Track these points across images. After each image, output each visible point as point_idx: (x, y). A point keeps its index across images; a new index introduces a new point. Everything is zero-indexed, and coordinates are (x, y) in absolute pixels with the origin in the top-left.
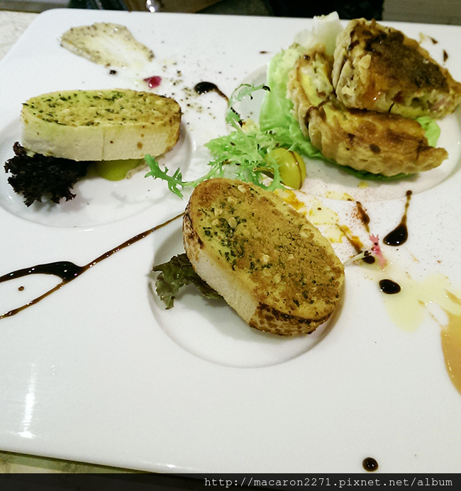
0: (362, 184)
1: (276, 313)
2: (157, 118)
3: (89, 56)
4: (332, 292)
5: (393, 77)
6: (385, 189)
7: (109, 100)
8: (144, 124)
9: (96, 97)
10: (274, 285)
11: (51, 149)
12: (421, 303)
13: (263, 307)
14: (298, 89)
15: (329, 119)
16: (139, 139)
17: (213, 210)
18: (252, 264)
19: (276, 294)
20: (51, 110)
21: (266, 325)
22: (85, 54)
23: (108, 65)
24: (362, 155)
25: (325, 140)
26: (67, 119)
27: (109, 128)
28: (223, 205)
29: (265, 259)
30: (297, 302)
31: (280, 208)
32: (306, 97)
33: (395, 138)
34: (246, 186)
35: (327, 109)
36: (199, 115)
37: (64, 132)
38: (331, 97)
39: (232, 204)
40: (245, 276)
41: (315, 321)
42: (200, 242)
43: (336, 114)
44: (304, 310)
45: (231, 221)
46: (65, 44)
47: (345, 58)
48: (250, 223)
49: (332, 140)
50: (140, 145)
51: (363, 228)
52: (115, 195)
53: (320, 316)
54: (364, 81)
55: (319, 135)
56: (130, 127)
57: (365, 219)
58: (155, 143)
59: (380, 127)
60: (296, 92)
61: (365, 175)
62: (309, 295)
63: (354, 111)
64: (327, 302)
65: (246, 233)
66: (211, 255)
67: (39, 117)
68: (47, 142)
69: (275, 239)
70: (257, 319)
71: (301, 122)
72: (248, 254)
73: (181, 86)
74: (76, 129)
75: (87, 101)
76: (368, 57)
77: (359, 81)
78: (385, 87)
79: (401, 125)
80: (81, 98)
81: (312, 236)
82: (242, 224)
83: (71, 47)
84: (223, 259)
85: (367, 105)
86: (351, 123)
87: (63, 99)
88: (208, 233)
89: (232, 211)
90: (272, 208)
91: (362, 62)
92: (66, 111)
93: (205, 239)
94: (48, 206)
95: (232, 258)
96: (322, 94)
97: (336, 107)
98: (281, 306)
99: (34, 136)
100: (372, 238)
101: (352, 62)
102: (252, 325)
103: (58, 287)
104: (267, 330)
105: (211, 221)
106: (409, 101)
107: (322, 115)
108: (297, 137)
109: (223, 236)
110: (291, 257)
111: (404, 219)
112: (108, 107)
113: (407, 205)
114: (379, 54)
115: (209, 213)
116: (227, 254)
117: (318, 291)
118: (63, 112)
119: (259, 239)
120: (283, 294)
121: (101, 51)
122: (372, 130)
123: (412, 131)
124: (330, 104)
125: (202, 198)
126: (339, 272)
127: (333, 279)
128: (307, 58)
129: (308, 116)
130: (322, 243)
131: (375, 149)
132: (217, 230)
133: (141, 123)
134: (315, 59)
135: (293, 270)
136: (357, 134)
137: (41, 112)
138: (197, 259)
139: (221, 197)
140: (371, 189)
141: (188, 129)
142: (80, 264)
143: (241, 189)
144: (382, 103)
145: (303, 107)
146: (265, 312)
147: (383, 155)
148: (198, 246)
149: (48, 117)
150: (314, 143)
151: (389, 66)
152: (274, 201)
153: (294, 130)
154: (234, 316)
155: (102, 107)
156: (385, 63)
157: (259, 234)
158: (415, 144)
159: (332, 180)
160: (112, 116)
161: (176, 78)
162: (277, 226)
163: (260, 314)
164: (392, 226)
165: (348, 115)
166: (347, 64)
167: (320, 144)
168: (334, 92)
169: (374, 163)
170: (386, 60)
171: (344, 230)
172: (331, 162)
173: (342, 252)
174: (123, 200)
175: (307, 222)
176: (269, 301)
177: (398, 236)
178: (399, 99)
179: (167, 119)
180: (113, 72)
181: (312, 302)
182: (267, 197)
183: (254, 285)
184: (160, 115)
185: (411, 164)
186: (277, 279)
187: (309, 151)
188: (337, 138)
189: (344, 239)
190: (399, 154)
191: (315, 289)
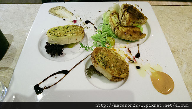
0: (127, 43)
1: (117, 78)
2: (79, 32)
3: (57, 16)
4: (127, 71)
5: (134, 18)
6: (133, 44)
7: (66, 28)
8: (77, 34)
9: (63, 28)
10: (115, 71)
11: (56, 43)
12: (145, 70)
13: (113, 76)
14: (112, 22)
15: (120, 29)
16: (76, 38)
17: (99, 55)
18: (109, 67)
19: (116, 73)
20: (54, 33)
21: (114, 80)
22: (56, 15)
23: (63, 18)
24: (128, 37)
25: (119, 34)
26: (59, 35)
27: (69, 36)
28: (100, 54)
29: (112, 65)
30: (120, 74)
31: (113, 52)
32: (114, 24)
33: (135, 32)
34: (105, 48)
35: (119, 26)
36: (88, 29)
37: (59, 38)
38: (119, 24)
39: (102, 53)
40: (108, 70)
41: (125, 78)
42: (97, 63)
43: (121, 28)
44: (122, 76)
45: (103, 57)
46: (50, 13)
47: (123, 15)
48: (107, 57)
49: (121, 34)
50: (76, 39)
51: (130, 54)
52: (72, 52)
53: (126, 77)
54: (128, 20)
55: (118, 33)
56: (74, 35)
57: (130, 52)
58: (80, 38)
59: (131, 30)
60: (111, 23)
61: (128, 41)
62: (123, 72)
63: (125, 27)
64: (127, 73)
65: (107, 60)
66: (101, 66)
67: (52, 35)
68: (55, 41)
69: (113, 60)
70: (112, 79)
71: (113, 30)
72: (108, 65)
73: (82, 22)
74: (62, 37)
75: (61, 29)
76: (128, 14)
77: (127, 20)
78: (132, 21)
79: (135, 29)
80: (60, 28)
81: (121, 58)
82: (105, 58)
83: (52, 13)
84: (103, 66)
85: (128, 25)
86: (125, 30)
87: (56, 29)
88: (99, 61)
89: (103, 55)
90: (111, 53)
91: (127, 15)
92: (58, 33)
93: (98, 62)
94: (56, 56)
95: (105, 66)
96: (117, 23)
97: (121, 26)
98: (117, 76)
99: (51, 40)
100: (133, 57)
101: (124, 15)
102: (111, 80)
103: (64, 76)
104: (114, 81)
105: (99, 58)
106: (136, 23)
107: (118, 28)
108: (112, 33)
109: (102, 61)
110: (117, 64)
111: (139, 51)
112: (67, 31)
113: (139, 48)
114: (130, 13)
115: (98, 56)
116: (104, 65)
117: (125, 71)
118: (57, 33)
119: (110, 61)
120: (117, 73)
121: (60, 14)
122: (130, 31)
123: (138, 30)
124: (119, 25)
125: (96, 52)
126: (128, 66)
127: (127, 68)
128: (112, 14)
129: (115, 28)
130: (123, 60)
131: (131, 36)
132: (100, 60)
133: (76, 34)
134: (114, 14)
135: (118, 67)
136: (126, 32)
137: (52, 34)
138: (97, 67)
139: (100, 52)
140: (130, 44)
141: (86, 33)
142: (68, 70)
143: (104, 49)
144: (131, 24)
145: (113, 27)
146: (114, 77)
147: (133, 37)
148: (97, 64)
149: (54, 35)
150: (116, 35)
151: (132, 15)
152: (111, 51)
153: (111, 32)
154: (106, 78)
155: (66, 30)
156: (131, 15)
157: (110, 60)
158: (139, 33)
159: (121, 43)
160: (69, 33)
161: (80, 20)
162: (113, 57)
163: (113, 78)
164: (136, 53)
165: (124, 28)
166: (123, 16)
167: (118, 35)
168: (120, 22)
169: (130, 39)
170: (132, 14)
171: (126, 55)
172: (120, 38)
173: (127, 61)
174: (74, 53)
175: (119, 55)
176: (115, 75)
177: (138, 55)
178: (134, 22)
179: (82, 32)
180: (64, 20)
181: (123, 74)
182: (110, 50)
183: (111, 72)
184: (80, 31)
185: (139, 38)
186: (115, 70)
187: (115, 36)
188: (122, 34)
189: (127, 57)
190: (136, 36)
191: (124, 71)
